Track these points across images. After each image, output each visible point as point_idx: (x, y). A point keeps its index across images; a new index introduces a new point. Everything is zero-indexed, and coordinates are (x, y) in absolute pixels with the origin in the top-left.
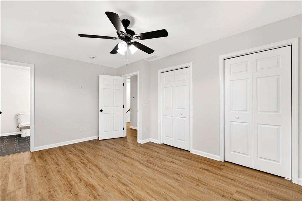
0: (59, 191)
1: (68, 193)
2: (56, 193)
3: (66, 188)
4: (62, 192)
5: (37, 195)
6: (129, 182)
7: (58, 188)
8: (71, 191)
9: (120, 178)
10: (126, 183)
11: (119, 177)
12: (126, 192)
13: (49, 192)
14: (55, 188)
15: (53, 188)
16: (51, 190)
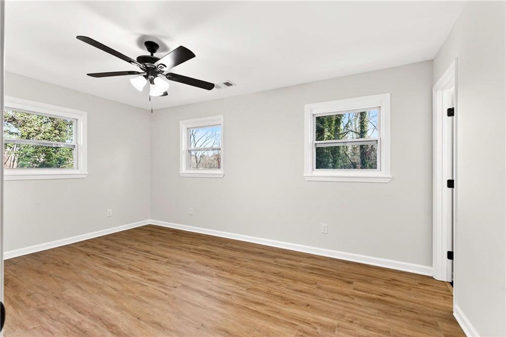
6: (146, 284)
9: (160, 287)
10: (150, 282)
11: (163, 288)
12: (149, 274)
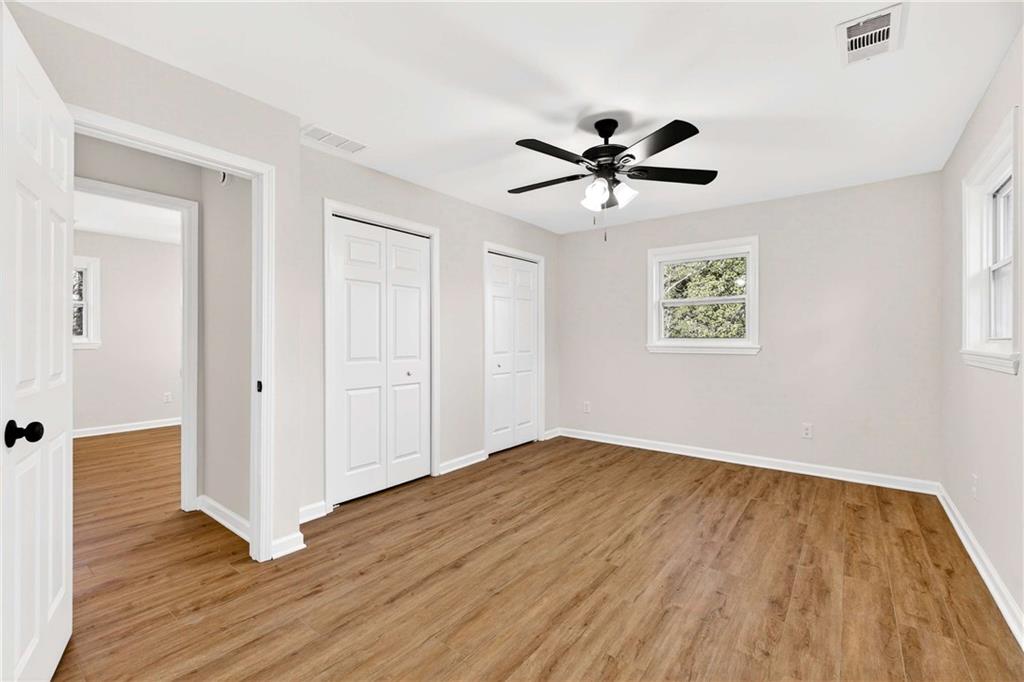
0: (743, 633)
1: (729, 611)
2: (756, 634)
3: (720, 625)
4: (740, 625)
5: (806, 675)
7: (740, 645)
8: (720, 609)
13: (767, 654)
14: (745, 651)
15: (751, 658)
16: (761, 653)
